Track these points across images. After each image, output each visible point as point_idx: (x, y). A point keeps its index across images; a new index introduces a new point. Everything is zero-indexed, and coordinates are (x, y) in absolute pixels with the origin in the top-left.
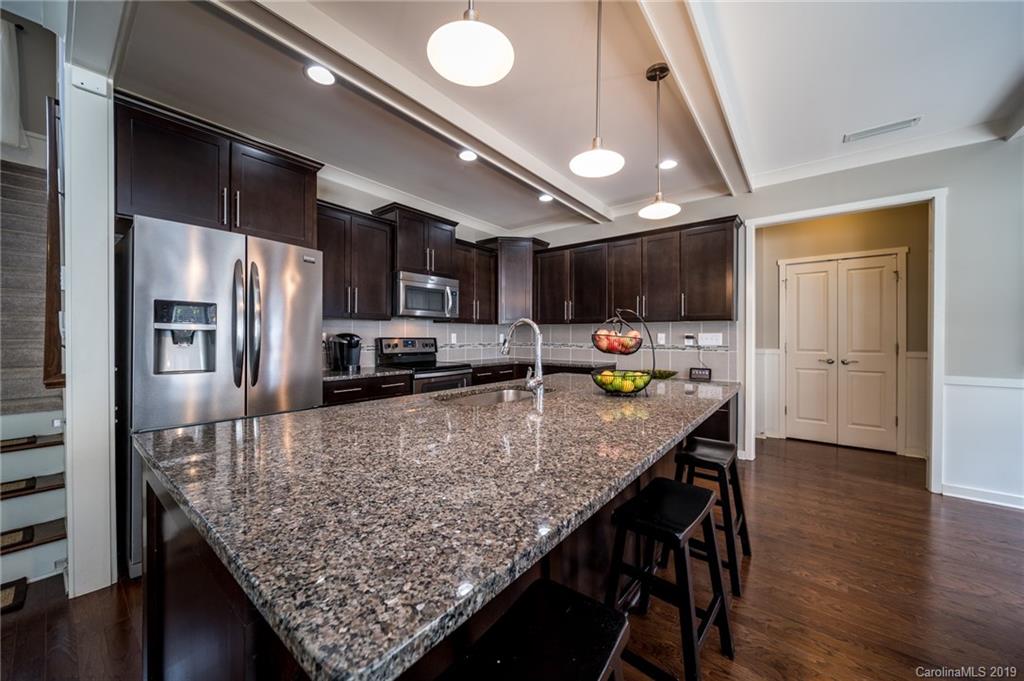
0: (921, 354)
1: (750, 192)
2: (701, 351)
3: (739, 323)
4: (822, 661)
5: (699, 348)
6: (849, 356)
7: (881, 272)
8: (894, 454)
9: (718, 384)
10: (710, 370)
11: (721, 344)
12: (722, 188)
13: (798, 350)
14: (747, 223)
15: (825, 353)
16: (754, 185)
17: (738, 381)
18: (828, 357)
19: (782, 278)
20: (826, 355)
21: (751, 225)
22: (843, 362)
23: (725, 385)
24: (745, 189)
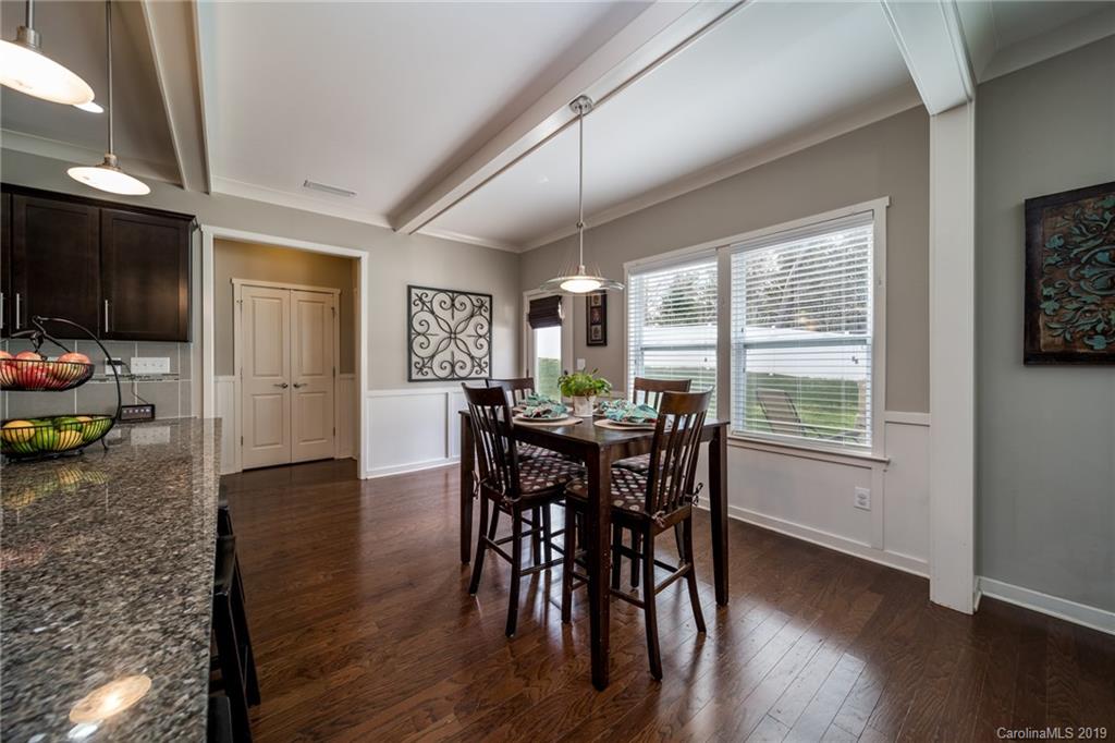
0: (350, 376)
1: (208, 193)
2: (135, 382)
3: (194, 345)
4: (330, 640)
5: (132, 377)
6: (300, 380)
7: (323, 307)
8: (332, 459)
9: (164, 423)
10: (153, 407)
11: (168, 371)
12: (172, 174)
13: (254, 375)
14: (203, 227)
15: (279, 378)
16: (214, 188)
17: (193, 416)
18: (281, 383)
19: (237, 298)
20: (279, 380)
21: (210, 231)
22: (295, 386)
23: (173, 423)
24: (202, 187)
